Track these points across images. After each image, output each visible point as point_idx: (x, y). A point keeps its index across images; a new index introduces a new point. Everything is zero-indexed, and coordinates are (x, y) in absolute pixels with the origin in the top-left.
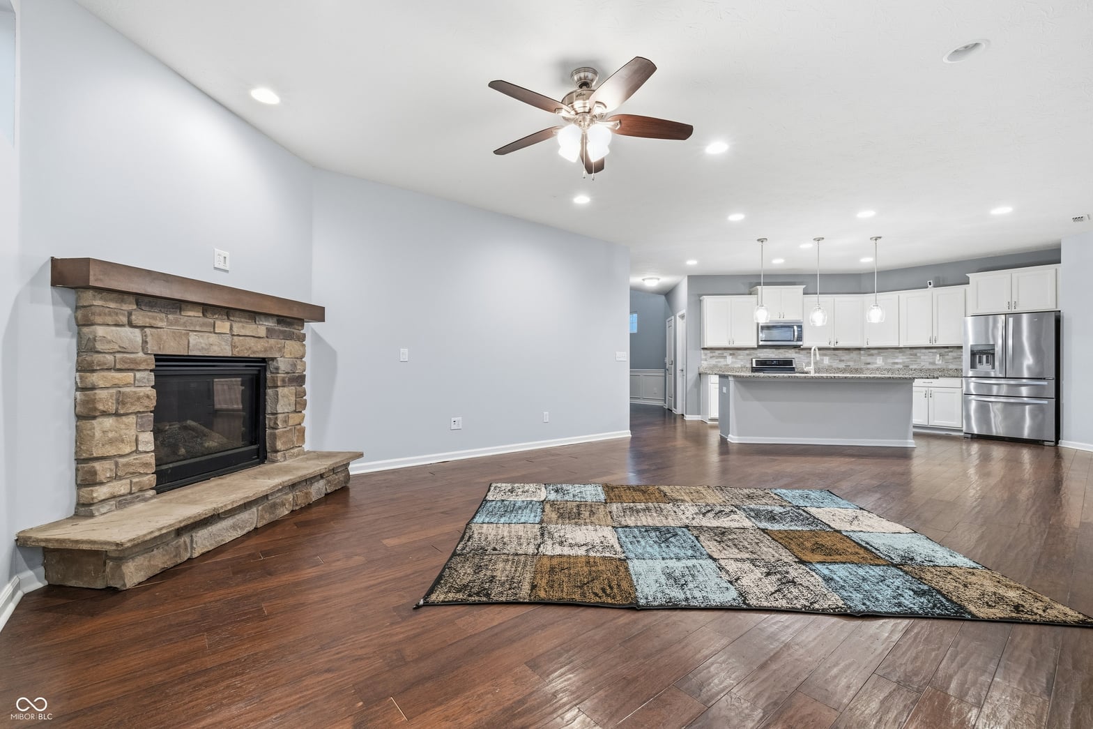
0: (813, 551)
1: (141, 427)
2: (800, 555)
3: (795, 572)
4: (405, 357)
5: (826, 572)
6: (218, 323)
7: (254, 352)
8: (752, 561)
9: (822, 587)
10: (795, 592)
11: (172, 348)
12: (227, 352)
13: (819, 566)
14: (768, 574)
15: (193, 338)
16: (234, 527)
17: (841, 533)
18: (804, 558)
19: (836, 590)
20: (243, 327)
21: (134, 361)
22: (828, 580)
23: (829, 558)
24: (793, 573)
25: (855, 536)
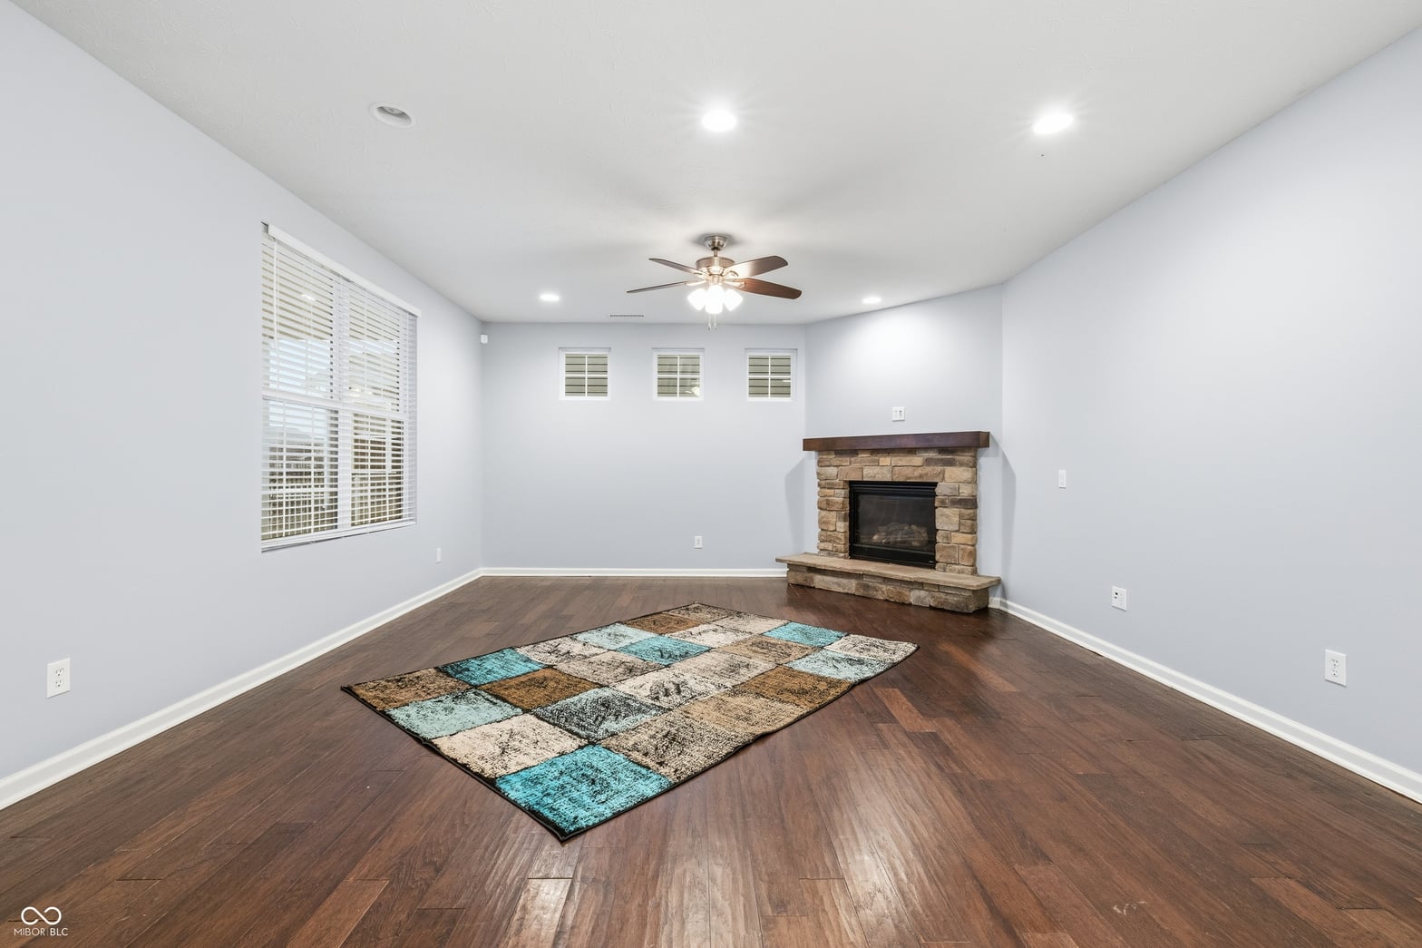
0: (545, 679)
1: (838, 518)
2: (554, 671)
3: (552, 659)
4: (1063, 482)
5: (530, 665)
6: (881, 459)
7: (909, 478)
8: (585, 657)
9: (530, 655)
10: (546, 649)
11: (855, 477)
12: (888, 478)
13: (536, 668)
14: (568, 652)
15: (866, 471)
16: (839, 585)
17: (523, 710)
18: (550, 671)
19: (522, 656)
20: (900, 460)
21: (833, 484)
22: (528, 660)
23: (531, 676)
24: (553, 657)
25: (508, 709)
